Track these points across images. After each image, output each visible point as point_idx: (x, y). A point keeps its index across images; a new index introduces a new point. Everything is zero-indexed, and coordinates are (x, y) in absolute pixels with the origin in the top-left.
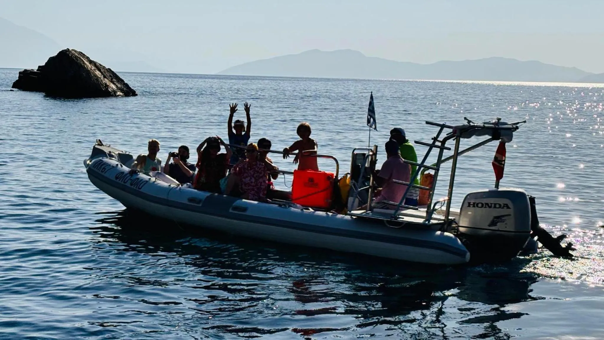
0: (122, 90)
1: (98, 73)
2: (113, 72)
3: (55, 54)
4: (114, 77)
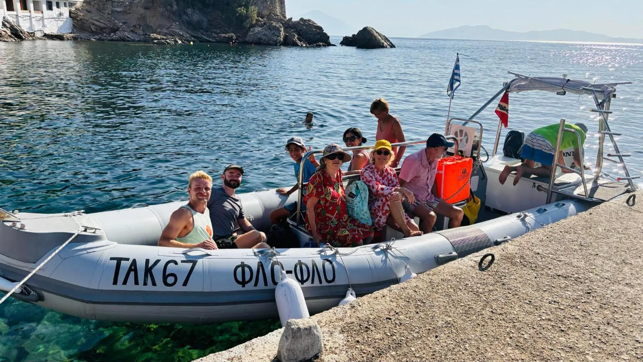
0: (389, 45)
1: (380, 38)
2: (386, 37)
3: (361, 29)
4: (386, 39)
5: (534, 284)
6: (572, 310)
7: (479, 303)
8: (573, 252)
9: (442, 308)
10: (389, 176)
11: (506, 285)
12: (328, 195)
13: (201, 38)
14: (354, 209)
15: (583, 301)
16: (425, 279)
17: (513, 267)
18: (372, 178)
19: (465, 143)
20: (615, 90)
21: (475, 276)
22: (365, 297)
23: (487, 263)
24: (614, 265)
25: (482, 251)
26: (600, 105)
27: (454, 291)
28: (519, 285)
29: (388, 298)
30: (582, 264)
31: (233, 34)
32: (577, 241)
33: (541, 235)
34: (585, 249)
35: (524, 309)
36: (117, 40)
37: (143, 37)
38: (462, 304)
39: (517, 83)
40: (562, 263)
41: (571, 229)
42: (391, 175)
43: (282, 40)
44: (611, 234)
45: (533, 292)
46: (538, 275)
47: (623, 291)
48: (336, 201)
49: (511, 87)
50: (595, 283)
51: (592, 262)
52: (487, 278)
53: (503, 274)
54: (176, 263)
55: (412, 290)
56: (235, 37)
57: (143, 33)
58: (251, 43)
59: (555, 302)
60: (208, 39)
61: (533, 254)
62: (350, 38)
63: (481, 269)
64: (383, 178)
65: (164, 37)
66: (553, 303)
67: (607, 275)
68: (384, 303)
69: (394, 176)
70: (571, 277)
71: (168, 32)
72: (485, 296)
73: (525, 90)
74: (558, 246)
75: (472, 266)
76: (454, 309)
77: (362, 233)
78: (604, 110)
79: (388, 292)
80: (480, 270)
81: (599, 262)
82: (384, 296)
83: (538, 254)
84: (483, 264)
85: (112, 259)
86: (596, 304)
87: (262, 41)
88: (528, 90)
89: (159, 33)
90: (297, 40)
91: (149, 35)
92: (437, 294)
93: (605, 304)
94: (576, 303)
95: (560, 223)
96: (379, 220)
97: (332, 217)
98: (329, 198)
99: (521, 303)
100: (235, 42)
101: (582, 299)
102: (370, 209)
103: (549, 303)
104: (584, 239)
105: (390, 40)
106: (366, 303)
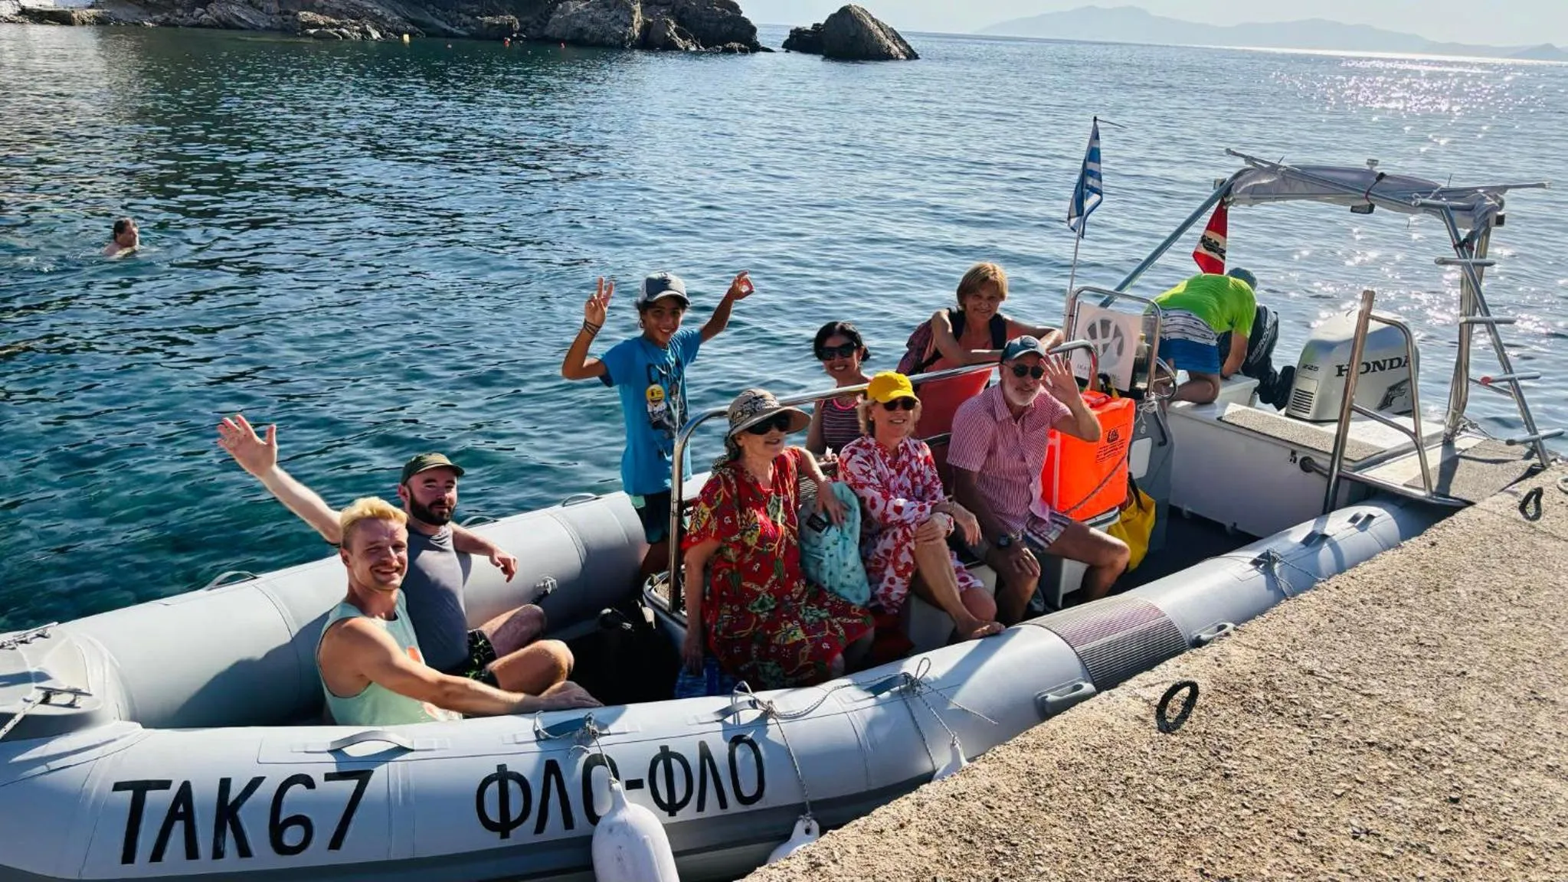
0: (905, 54)
1: (880, 33)
2: (895, 32)
3: (835, 10)
4: (897, 38)
5: (1308, 774)
6: (1415, 859)
7: (1164, 841)
8: (1401, 666)
9: (1065, 862)
10: (913, 462)
11: (1234, 780)
12: (749, 533)
13: (431, 25)
14: (821, 561)
15: (1442, 829)
16: (1013, 763)
17: (1250, 716)
18: (869, 477)
19: (1116, 355)
20: (1502, 204)
21: (1148, 750)
22: (848, 831)
23: (1179, 708)
24: (1512, 708)
25: (1162, 666)
26: (1463, 245)
27: (1095, 801)
28: (1269, 779)
29: (913, 833)
30: (1427, 706)
31: (512, 17)
32: (1408, 631)
33: (1313, 612)
34: (1431, 654)
35: (1288, 859)
36: (212, 26)
37: (280, 18)
38: (1119, 847)
39: (1248, 180)
40: (1376, 702)
41: (1390, 594)
42: (919, 460)
43: (637, 34)
44: (1491, 605)
45: (1306, 800)
46: (1314, 744)
47: (1541, 793)
48: (771, 547)
49: (1233, 192)
50: (1468, 767)
51: (1452, 697)
52: (1182, 756)
53: (1224, 742)
54: (308, 782)
55: (978, 803)
56: (517, 25)
57: (278, 9)
58: (558, 41)
59: (1368, 833)
60: (448, 28)
61: (1296, 673)
62: (807, 31)
63: (1166, 728)
64: (899, 472)
65: (333, 20)
66: (1363, 836)
67: (1497, 738)
68: (902, 850)
69: (925, 464)
70: (1403, 748)
71: (344, 8)
72: (1179, 816)
73: (1270, 199)
74: (1361, 648)
75: (1138, 718)
76: (1097, 866)
77: (842, 631)
78: (1474, 260)
79: (914, 808)
80: (1160, 729)
81: (1470, 696)
82: (902, 826)
83: (1311, 673)
84: (1168, 710)
85: (119, 787)
86: (1478, 837)
87: (587, 37)
88: (1276, 199)
89: (321, 11)
90: (675, 34)
91: (295, 14)
92: (1048, 813)
93: (1500, 837)
94: (1426, 832)
95: (1357, 572)
96: (889, 590)
97: (759, 589)
98: (752, 541)
99: (1278, 838)
100: (519, 38)
101: (1439, 821)
102: (864, 558)
103: (1355, 838)
104: (1424, 623)
105: (904, 37)
106: (853, 850)
